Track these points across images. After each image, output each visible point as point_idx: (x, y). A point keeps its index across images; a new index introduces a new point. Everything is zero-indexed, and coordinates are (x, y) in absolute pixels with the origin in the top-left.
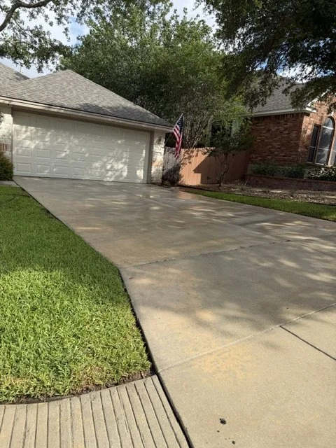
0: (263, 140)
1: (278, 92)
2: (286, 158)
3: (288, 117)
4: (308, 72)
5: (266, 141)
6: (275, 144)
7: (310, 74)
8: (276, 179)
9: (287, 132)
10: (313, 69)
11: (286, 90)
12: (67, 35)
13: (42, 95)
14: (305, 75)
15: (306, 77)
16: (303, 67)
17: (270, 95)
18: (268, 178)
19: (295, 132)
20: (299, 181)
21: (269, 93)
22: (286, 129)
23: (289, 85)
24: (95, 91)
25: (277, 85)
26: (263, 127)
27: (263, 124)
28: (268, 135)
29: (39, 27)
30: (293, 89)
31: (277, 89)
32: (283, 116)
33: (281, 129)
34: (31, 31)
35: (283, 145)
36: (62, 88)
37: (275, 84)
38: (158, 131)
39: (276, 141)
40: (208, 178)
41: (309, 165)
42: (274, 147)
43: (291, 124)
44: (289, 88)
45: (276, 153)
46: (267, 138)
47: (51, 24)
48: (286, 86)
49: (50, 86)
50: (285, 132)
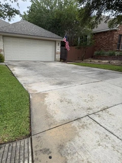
0: (99, 42)
1: (103, 22)
2: (108, 48)
3: (109, 32)
4: (114, 13)
5: (100, 42)
6: (104, 43)
7: (115, 14)
8: (104, 57)
9: (108, 38)
10: (116, 12)
11: (106, 21)
12: (18, 6)
13: (13, 30)
14: (113, 14)
15: (113, 15)
16: (112, 12)
17: (99, 24)
18: (101, 56)
19: (112, 38)
20: (113, 57)
21: (99, 23)
22: (108, 37)
23: (107, 19)
24: (34, 27)
25: (102, 19)
26: (99, 37)
27: (99, 36)
28: (101, 40)
29: (7, 4)
30: (109, 21)
31: (102, 21)
32: (107, 32)
33: (106, 37)
34: (4, 6)
35: (107, 43)
36: (21, 27)
37: (101, 19)
38: (58, 41)
39: (104, 42)
40: (78, 58)
41: (117, 50)
42: (103, 44)
43: (110, 35)
44: (107, 20)
45: (104, 47)
46: (101, 41)
47: (12, 2)
48: (106, 20)
49: (17, 26)
50: (107, 38)
